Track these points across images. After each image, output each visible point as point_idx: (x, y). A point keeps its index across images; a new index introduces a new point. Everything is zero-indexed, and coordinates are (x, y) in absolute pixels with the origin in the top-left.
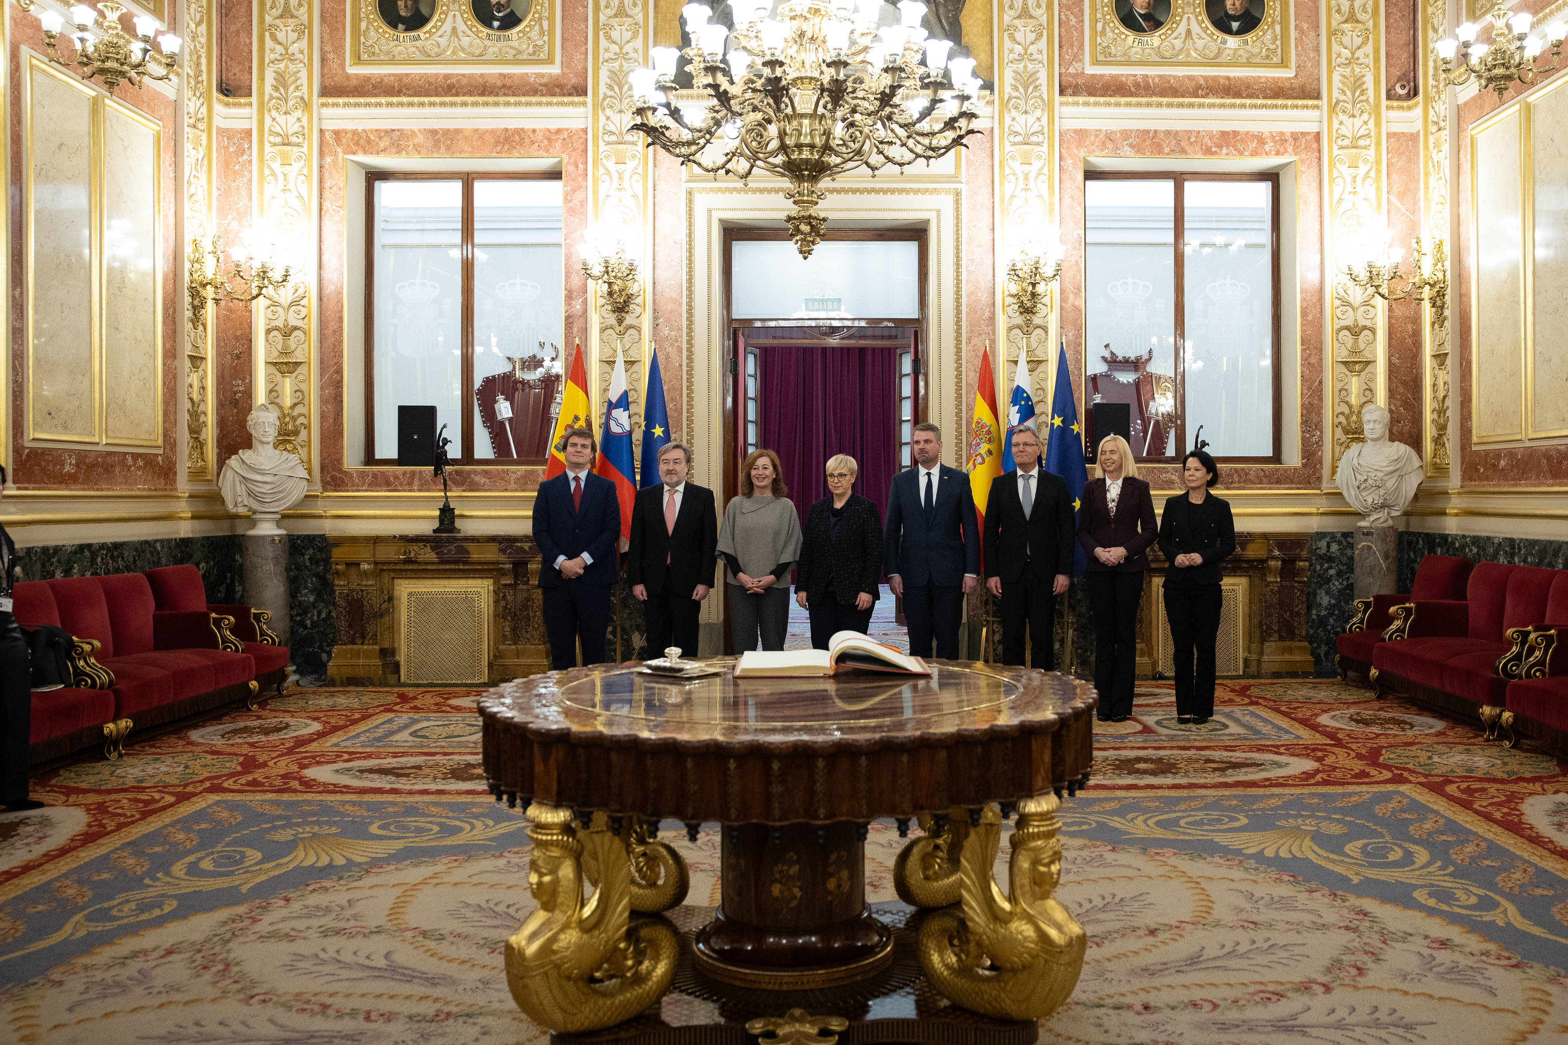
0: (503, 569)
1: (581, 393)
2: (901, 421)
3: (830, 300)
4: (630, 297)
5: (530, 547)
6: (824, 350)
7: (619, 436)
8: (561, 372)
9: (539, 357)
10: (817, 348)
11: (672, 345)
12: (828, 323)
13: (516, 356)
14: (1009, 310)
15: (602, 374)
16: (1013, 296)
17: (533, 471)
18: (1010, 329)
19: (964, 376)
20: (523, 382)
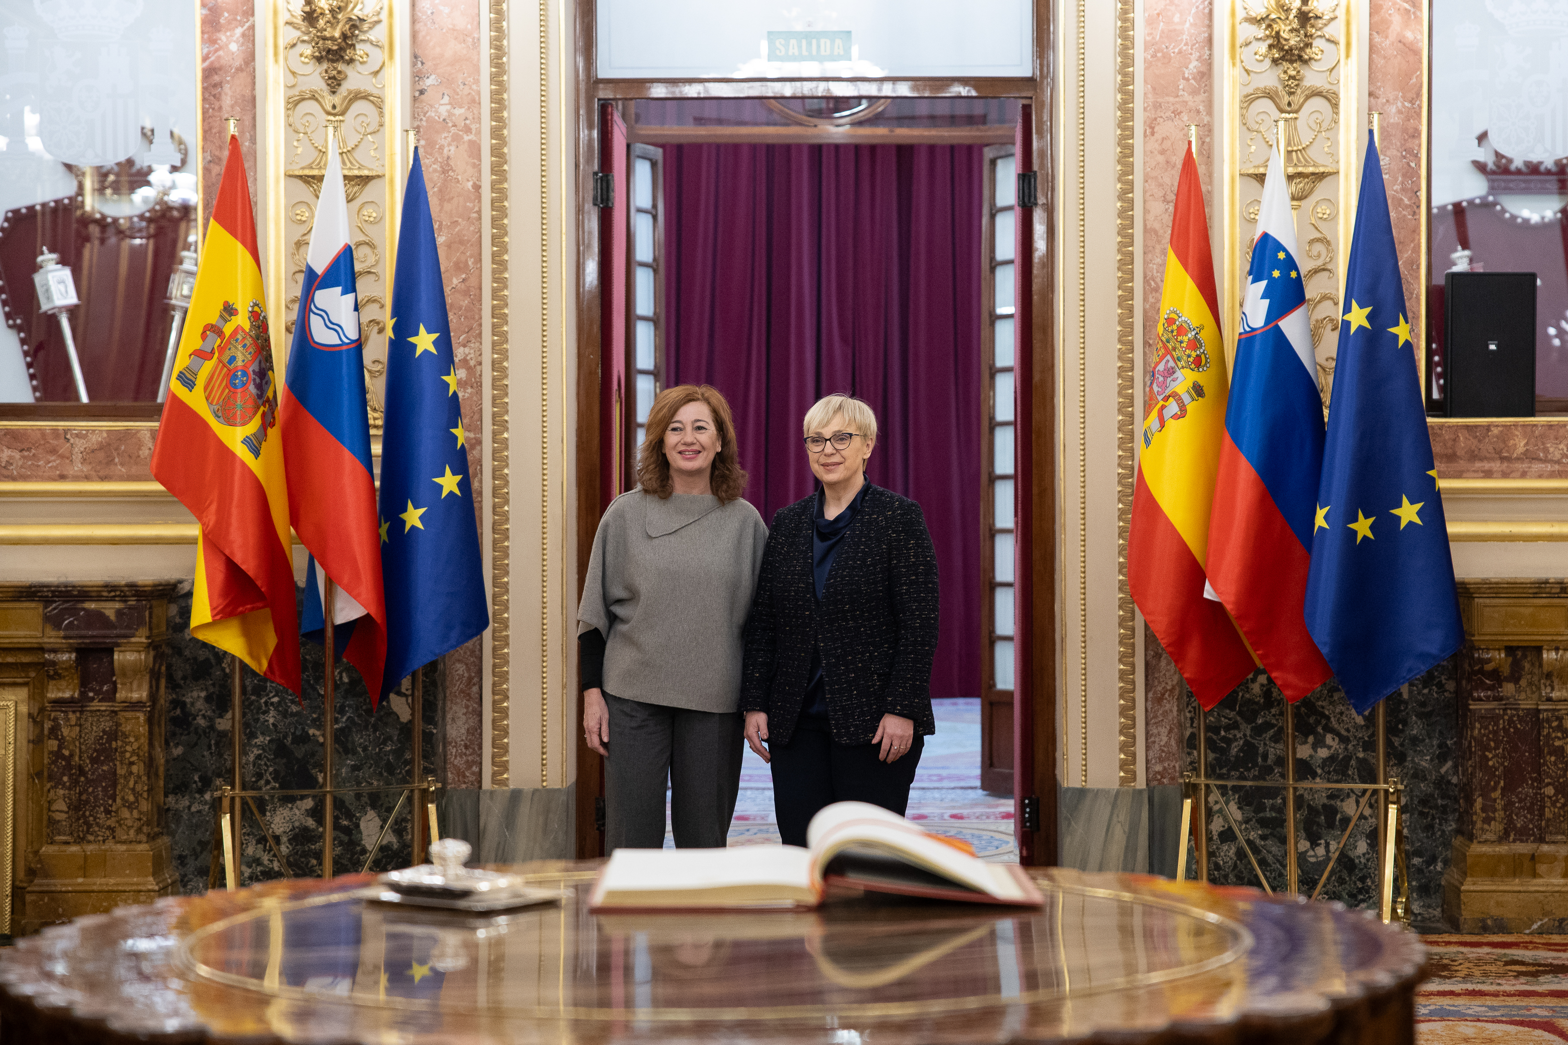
0: (53, 663)
1: (241, 252)
2: (994, 318)
3: (824, 34)
4: (355, 25)
5: (119, 613)
6: (817, 150)
7: (331, 353)
8: (195, 198)
9: (142, 162)
10: (799, 146)
11: (456, 138)
12: (821, 89)
13: (88, 162)
14: (1246, 54)
15: (293, 205)
16: (1257, 21)
17: (127, 434)
18: (1248, 100)
19: (1138, 212)
20: (102, 223)
